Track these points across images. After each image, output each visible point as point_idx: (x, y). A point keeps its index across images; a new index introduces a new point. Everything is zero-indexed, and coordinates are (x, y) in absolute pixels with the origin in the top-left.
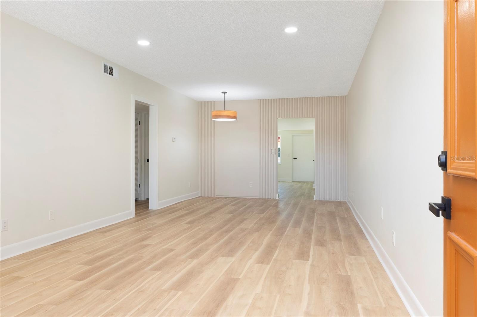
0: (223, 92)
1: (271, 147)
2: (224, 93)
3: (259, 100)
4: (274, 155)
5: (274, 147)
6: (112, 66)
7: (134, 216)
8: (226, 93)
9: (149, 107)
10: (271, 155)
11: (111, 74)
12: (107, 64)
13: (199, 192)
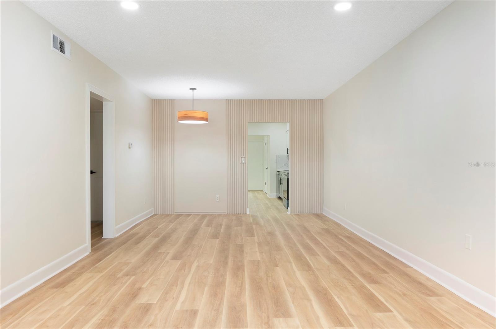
0: (191, 89)
1: (241, 155)
2: (193, 90)
3: (227, 100)
4: (245, 164)
5: (245, 155)
6: (63, 40)
7: (90, 251)
8: (195, 89)
9: (102, 102)
10: (241, 164)
11: (62, 50)
12: (56, 35)
13: (153, 209)
